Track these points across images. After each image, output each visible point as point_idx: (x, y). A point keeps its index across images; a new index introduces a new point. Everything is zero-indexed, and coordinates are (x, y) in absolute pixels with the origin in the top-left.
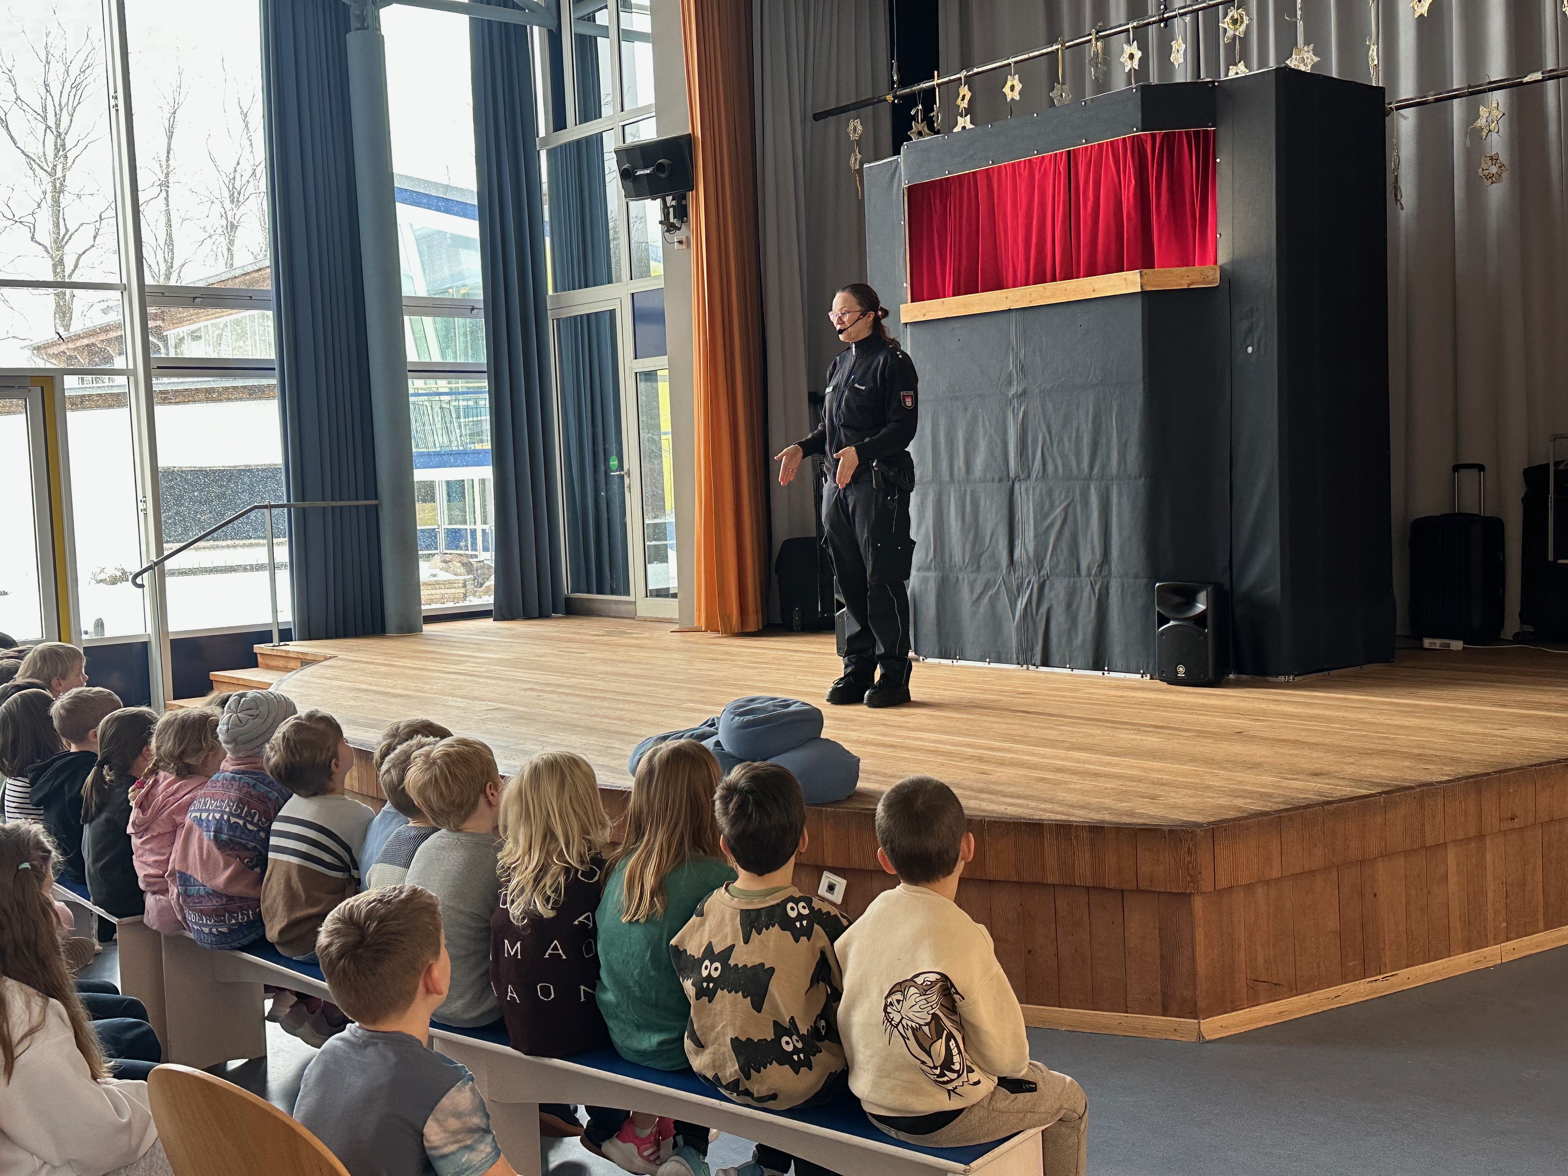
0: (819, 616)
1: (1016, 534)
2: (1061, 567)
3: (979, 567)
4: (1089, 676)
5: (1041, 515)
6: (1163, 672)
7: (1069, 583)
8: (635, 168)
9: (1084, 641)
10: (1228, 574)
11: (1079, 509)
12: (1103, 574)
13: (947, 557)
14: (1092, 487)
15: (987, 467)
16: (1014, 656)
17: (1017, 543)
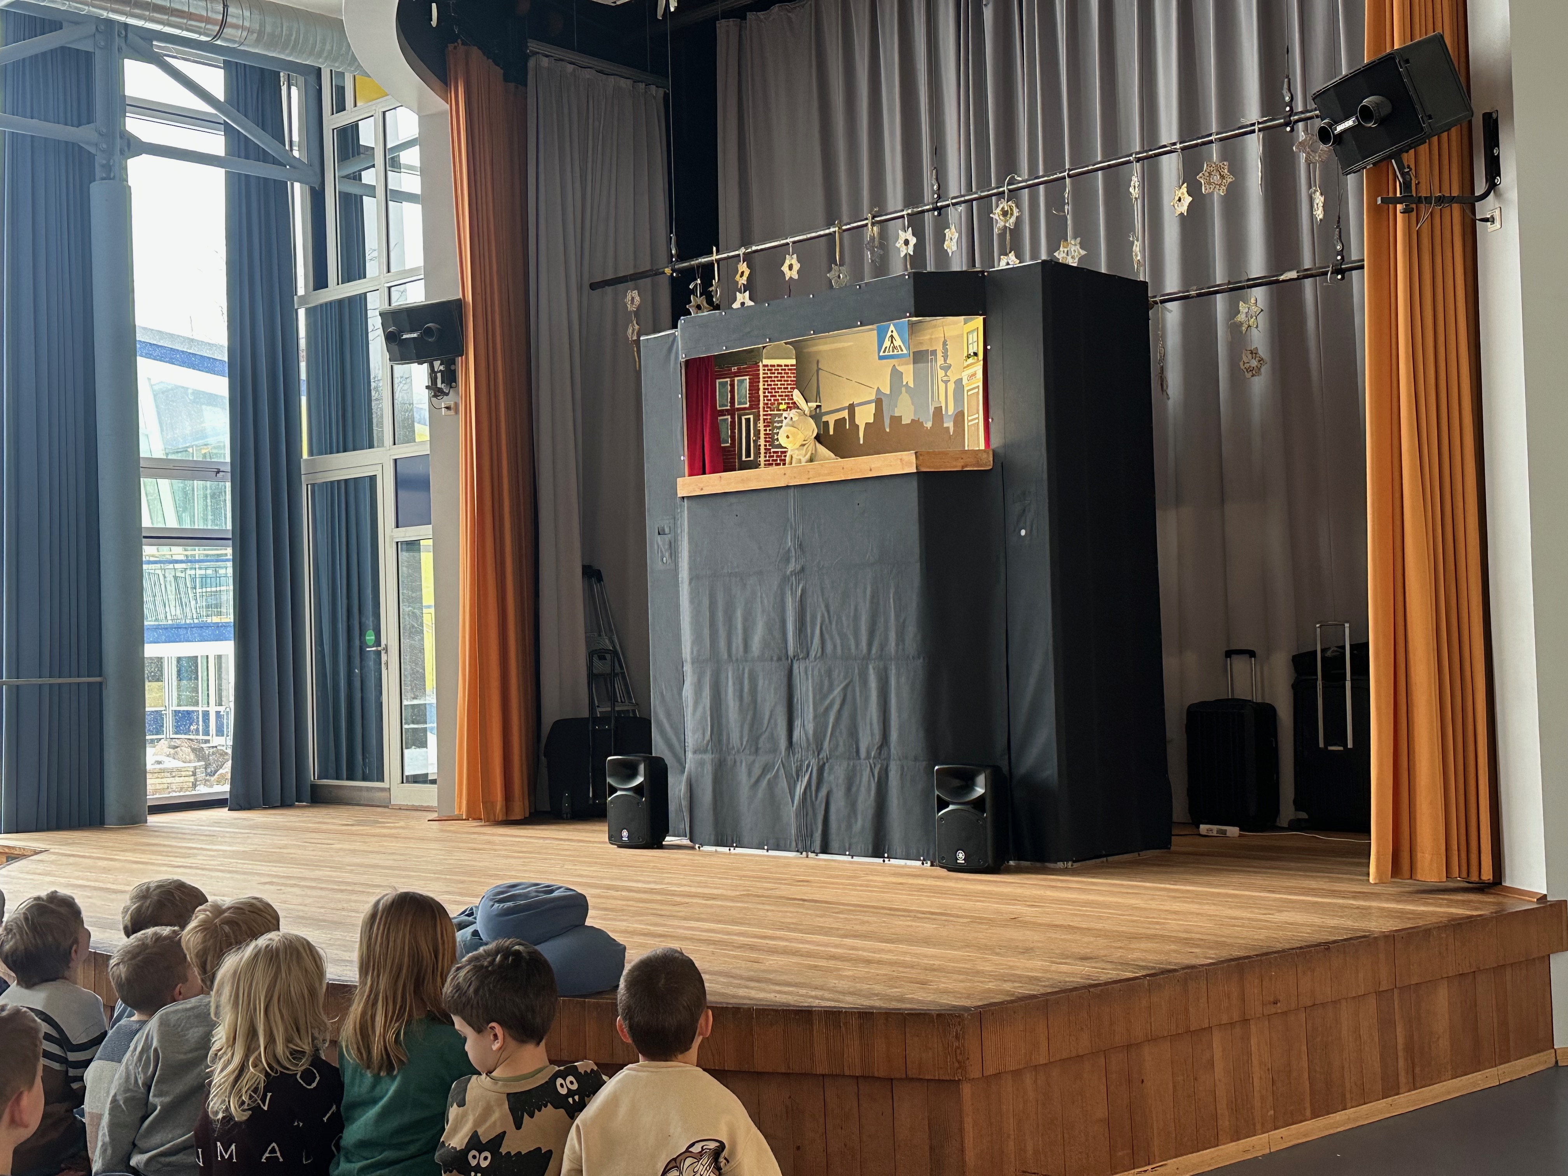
0: (591, 802)
1: (795, 715)
2: (841, 749)
3: (757, 750)
4: (869, 863)
5: (821, 694)
6: (943, 858)
7: (848, 765)
8: (402, 331)
9: (863, 827)
10: (1007, 757)
11: (858, 689)
12: (883, 757)
13: (725, 738)
14: (871, 667)
15: (765, 645)
16: (794, 844)
17: (796, 723)
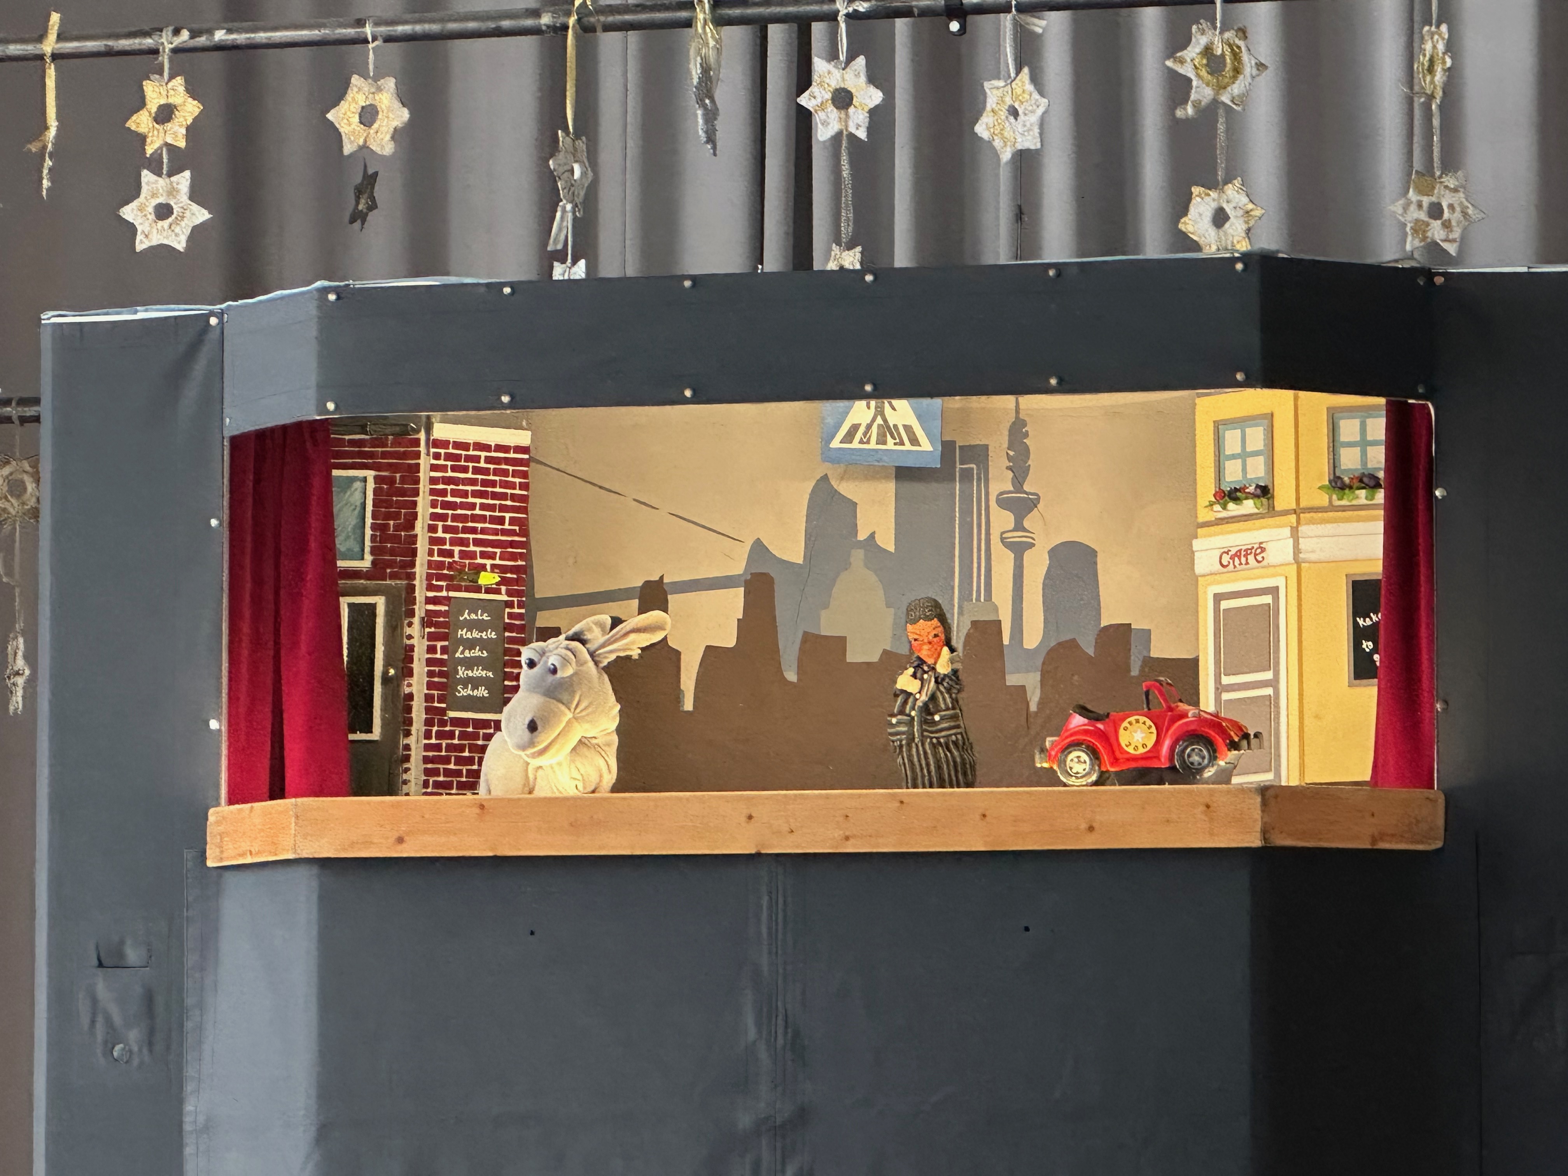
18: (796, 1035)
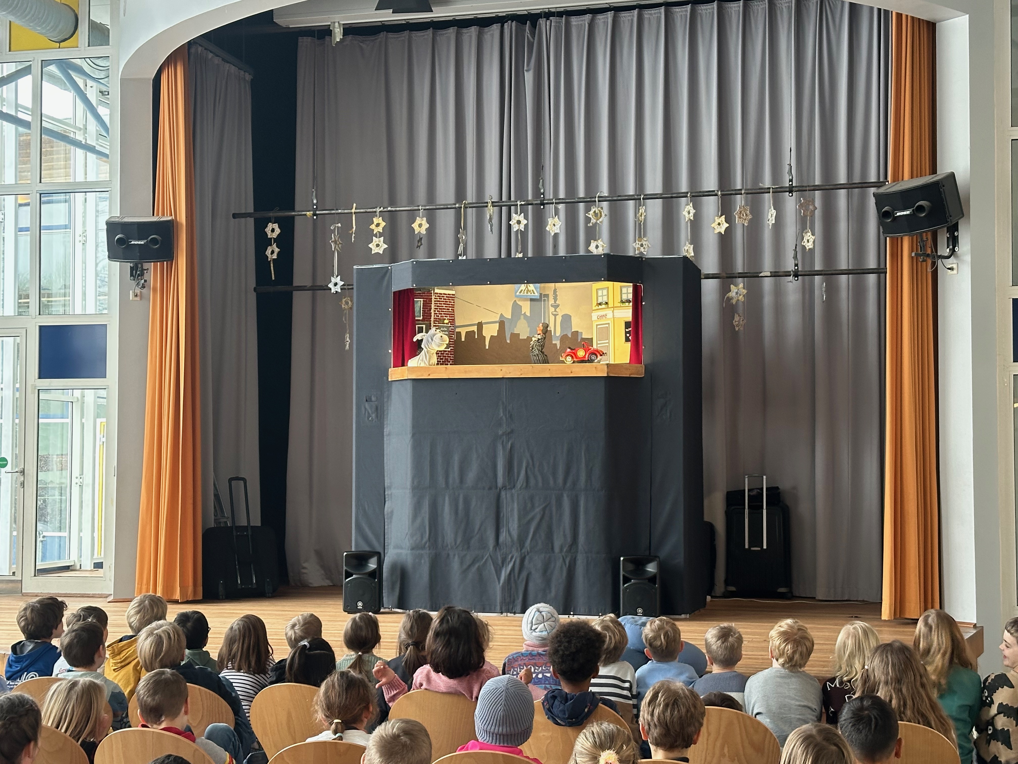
0: (239, 587)
1: (501, 525)
2: (539, 546)
3: (468, 548)
5: (524, 512)
7: (545, 558)
8: (129, 238)
9: (556, 596)
11: (554, 509)
12: (572, 551)
13: (440, 540)
14: (565, 495)
15: (479, 479)
16: (497, 608)
17: (502, 530)
18: (511, 415)
